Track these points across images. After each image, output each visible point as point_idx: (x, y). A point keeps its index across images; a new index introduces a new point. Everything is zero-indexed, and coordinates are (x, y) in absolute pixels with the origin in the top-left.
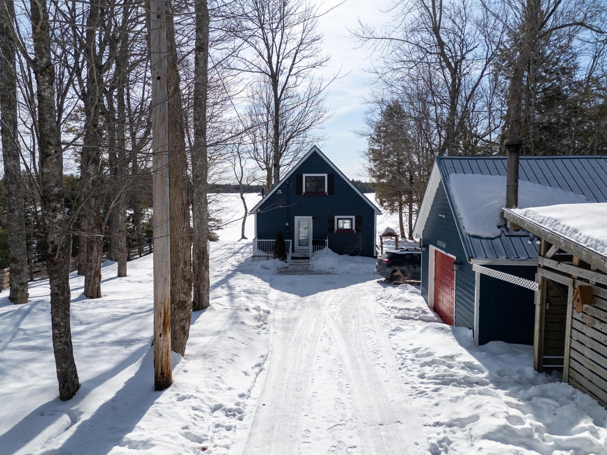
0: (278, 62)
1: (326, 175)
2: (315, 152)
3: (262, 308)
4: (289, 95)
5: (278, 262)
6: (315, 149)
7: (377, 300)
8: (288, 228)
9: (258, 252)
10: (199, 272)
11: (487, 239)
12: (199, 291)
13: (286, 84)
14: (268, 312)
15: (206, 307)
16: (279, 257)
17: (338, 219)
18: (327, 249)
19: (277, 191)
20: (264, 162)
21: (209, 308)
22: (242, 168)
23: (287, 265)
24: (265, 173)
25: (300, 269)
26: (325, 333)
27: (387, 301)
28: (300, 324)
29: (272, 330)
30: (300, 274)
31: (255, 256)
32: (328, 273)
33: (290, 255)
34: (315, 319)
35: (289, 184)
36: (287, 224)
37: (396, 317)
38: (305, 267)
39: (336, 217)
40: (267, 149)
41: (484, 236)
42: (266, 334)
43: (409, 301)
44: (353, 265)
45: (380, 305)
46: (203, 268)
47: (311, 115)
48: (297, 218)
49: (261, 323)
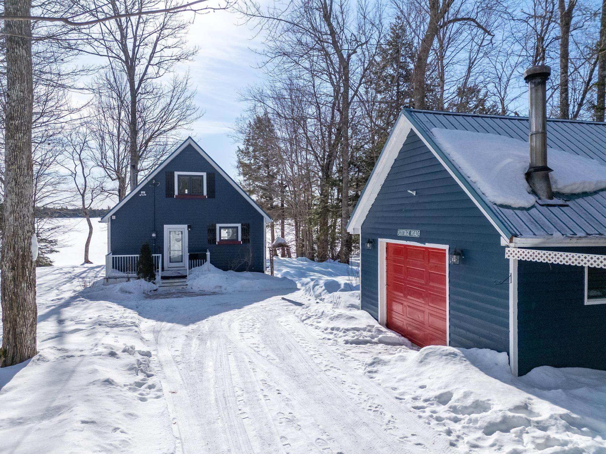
0: (135, 46)
1: (204, 174)
2: (190, 145)
3: (137, 349)
4: (148, 90)
5: (144, 284)
6: (190, 141)
7: (303, 321)
8: (155, 239)
9: (113, 272)
10: (16, 294)
11: (522, 209)
12: (14, 329)
13: (145, 74)
14: (148, 354)
15: (30, 357)
16: (145, 277)
17: (221, 228)
18: (207, 265)
19: (139, 192)
20: (115, 171)
21: (35, 358)
22: (85, 178)
23: (155, 287)
24: (116, 184)
25: (174, 291)
26: (264, 382)
27: (319, 320)
28: (210, 370)
29: (166, 387)
30: (177, 297)
31: (109, 278)
32: (214, 293)
33: (159, 275)
34: (231, 357)
35: (155, 185)
36: (154, 235)
37: (347, 342)
38: (180, 288)
39: (218, 226)
40: (119, 156)
41: (517, 206)
42: (158, 397)
43: (353, 317)
44: (245, 282)
45: (310, 327)
46: (24, 285)
47: (176, 113)
48: (166, 227)
49: (141, 376)
